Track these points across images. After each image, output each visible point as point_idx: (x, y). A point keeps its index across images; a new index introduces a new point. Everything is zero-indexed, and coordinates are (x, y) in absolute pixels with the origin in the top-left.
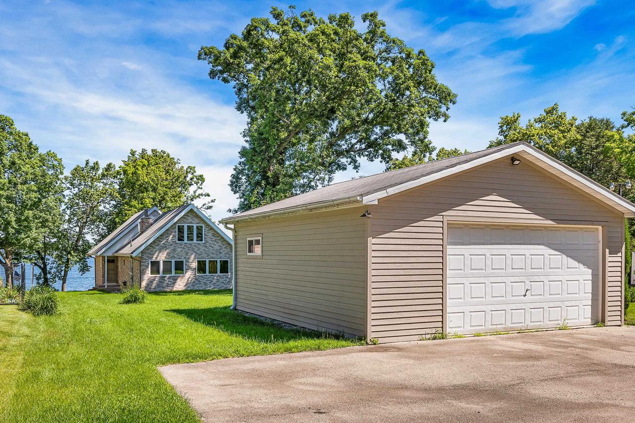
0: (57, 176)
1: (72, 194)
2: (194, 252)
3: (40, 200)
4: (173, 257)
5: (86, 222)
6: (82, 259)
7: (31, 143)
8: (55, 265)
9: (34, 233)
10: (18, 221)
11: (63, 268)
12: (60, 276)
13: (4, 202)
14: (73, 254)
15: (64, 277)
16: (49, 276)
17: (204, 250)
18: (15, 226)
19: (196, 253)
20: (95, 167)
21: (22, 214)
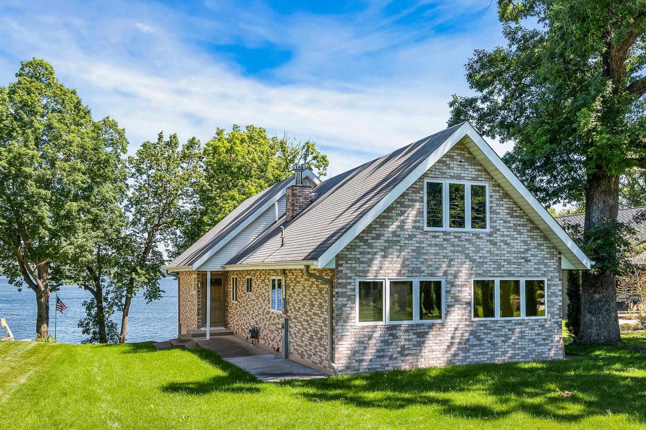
0: (117, 157)
1: (138, 184)
2: (467, 256)
3: (90, 188)
4: (417, 271)
5: (158, 225)
6: (152, 279)
7: (79, 103)
8: (112, 287)
9: (80, 238)
10: (57, 218)
11: (125, 293)
12: (119, 304)
13: (31, 185)
14: (139, 271)
15: (125, 305)
16: (104, 304)
17: (490, 252)
18: (50, 226)
19: (473, 261)
20: (172, 143)
21: (61, 207)
